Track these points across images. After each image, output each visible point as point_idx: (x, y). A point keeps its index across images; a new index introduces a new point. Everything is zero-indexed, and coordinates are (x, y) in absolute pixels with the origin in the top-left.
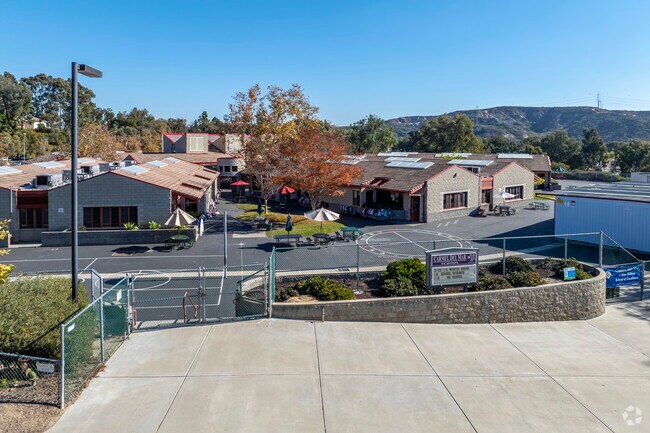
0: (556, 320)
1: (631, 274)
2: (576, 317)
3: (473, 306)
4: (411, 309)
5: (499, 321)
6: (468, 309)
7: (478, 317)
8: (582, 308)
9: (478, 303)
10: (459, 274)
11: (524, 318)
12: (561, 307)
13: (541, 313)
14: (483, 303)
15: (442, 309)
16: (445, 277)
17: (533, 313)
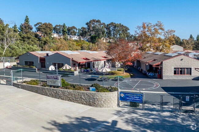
0: (82, 104)
1: (136, 97)
2: (90, 105)
3: (54, 92)
4: (38, 90)
5: (62, 99)
6: (53, 93)
7: (55, 96)
8: (93, 102)
9: (55, 92)
10: (54, 82)
11: (70, 100)
12: (84, 100)
13: (76, 100)
14: (57, 92)
15: (46, 91)
16: (51, 83)
17: (73, 99)
